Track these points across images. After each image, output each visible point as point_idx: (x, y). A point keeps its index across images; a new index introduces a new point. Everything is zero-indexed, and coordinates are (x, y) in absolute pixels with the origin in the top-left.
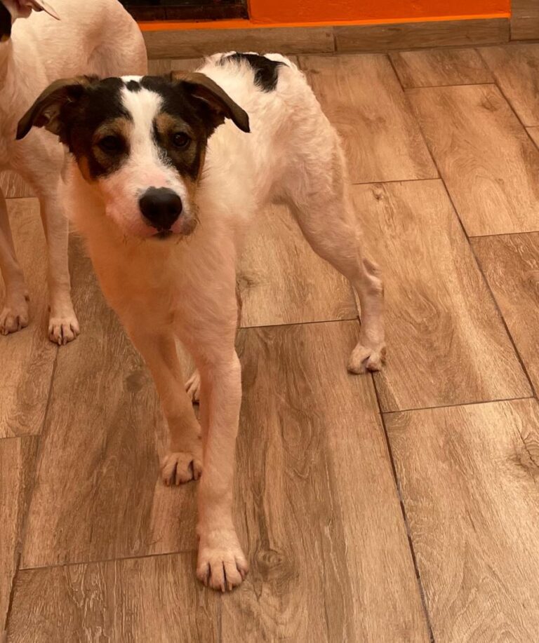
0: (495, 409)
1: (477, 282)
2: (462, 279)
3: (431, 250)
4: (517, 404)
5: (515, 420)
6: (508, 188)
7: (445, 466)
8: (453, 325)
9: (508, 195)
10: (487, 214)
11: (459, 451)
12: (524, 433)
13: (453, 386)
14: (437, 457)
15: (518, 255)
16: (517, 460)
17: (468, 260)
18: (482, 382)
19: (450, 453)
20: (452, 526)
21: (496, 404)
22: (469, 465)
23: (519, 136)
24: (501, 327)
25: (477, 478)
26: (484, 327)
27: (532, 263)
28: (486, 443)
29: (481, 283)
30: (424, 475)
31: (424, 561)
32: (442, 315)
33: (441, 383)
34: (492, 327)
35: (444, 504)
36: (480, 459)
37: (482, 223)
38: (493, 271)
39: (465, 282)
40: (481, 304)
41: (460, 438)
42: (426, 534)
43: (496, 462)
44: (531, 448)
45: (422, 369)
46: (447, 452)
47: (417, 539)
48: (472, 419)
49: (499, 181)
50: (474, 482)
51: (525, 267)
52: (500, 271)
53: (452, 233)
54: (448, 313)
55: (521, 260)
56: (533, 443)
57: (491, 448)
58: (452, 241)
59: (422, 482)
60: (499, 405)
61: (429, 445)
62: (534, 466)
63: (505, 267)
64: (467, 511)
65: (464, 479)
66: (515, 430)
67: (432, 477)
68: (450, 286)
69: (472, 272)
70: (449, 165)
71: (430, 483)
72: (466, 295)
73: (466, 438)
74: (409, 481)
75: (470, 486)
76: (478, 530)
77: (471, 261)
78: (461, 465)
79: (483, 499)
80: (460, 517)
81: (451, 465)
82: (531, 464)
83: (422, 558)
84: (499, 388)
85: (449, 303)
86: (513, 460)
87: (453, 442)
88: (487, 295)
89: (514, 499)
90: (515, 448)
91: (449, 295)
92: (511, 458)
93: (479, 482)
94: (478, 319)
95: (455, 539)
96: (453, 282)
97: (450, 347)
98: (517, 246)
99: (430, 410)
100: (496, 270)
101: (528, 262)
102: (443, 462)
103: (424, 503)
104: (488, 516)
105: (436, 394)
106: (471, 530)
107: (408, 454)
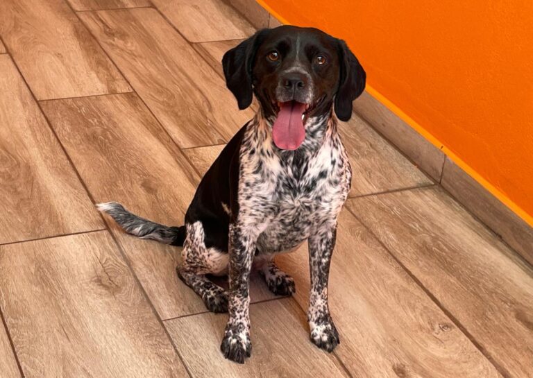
0: (75, 240)
1: (49, 138)
2: (36, 135)
3: (7, 112)
4: (94, 236)
5: (93, 249)
6: (67, 61)
7: (38, 289)
8: (32, 173)
9: (67, 67)
10: (51, 81)
11: (49, 276)
12: (102, 259)
13: (38, 223)
14: (31, 282)
15: (80, 114)
16: (99, 281)
17: (39, 119)
18: (62, 218)
19: (41, 278)
20: (49, 339)
21: (76, 236)
22: (59, 288)
23: (71, 19)
24: (74, 174)
25: (66, 298)
26: (59, 174)
27: (93, 120)
28: (71, 269)
29: (53, 137)
30: (21, 297)
31: (29, 369)
32: (21, 166)
33: (27, 221)
34: (66, 173)
35: (41, 321)
36: (67, 282)
37: (48, 89)
38: (61, 128)
39: (38, 138)
40: (54, 155)
41: (49, 265)
42: (28, 347)
43: (81, 284)
44: (109, 270)
45: (9, 210)
46: (38, 277)
47: (21, 351)
48: (56, 249)
49: (59, 55)
50: (64, 301)
51: (88, 125)
52: (68, 128)
53: (23, 98)
54: (27, 164)
55: (83, 119)
56: (110, 267)
57: (76, 272)
58: (24, 104)
59: (19, 303)
60: (79, 237)
61: (22, 272)
62: (113, 285)
63: (72, 125)
64: (61, 325)
65: (55, 299)
66: (94, 256)
67: (27, 299)
68: (26, 141)
69: (44, 130)
70: (14, 42)
71: (26, 304)
72: (41, 149)
73: (54, 265)
74: (9, 303)
75: (61, 304)
76: (72, 340)
77: (42, 121)
78: (51, 287)
79: (73, 313)
80: (55, 330)
81: (43, 288)
82: (110, 284)
83: (27, 366)
84: (77, 223)
85: (27, 156)
86: (95, 281)
87: (42, 269)
88: (58, 148)
89: (100, 313)
90: (96, 272)
91: (26, 148)
92: (93, 279)
93: (69, 301)
94: (53, 167)
95: (53, 348)
96: (28, 138)
97: (32, 191)
98: (80, 108)
99: (20, 244)
100: (64, 128)
101: (90, 120)
102: (36, 286)
103: (24, 320)
104: (78, 328)
105: (24, 231)
106: (66, 340)
107: (5, 280)
